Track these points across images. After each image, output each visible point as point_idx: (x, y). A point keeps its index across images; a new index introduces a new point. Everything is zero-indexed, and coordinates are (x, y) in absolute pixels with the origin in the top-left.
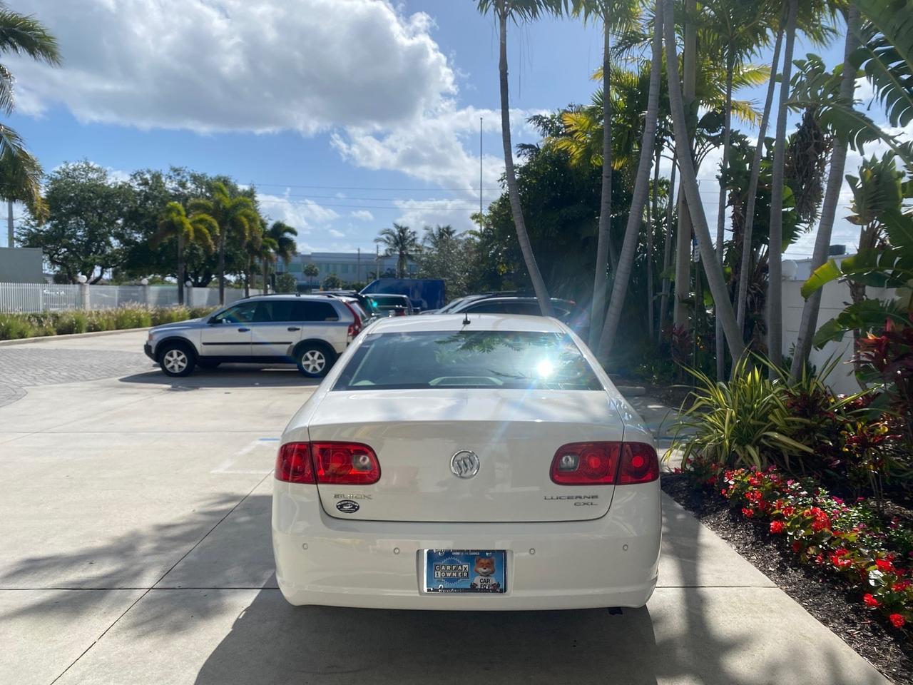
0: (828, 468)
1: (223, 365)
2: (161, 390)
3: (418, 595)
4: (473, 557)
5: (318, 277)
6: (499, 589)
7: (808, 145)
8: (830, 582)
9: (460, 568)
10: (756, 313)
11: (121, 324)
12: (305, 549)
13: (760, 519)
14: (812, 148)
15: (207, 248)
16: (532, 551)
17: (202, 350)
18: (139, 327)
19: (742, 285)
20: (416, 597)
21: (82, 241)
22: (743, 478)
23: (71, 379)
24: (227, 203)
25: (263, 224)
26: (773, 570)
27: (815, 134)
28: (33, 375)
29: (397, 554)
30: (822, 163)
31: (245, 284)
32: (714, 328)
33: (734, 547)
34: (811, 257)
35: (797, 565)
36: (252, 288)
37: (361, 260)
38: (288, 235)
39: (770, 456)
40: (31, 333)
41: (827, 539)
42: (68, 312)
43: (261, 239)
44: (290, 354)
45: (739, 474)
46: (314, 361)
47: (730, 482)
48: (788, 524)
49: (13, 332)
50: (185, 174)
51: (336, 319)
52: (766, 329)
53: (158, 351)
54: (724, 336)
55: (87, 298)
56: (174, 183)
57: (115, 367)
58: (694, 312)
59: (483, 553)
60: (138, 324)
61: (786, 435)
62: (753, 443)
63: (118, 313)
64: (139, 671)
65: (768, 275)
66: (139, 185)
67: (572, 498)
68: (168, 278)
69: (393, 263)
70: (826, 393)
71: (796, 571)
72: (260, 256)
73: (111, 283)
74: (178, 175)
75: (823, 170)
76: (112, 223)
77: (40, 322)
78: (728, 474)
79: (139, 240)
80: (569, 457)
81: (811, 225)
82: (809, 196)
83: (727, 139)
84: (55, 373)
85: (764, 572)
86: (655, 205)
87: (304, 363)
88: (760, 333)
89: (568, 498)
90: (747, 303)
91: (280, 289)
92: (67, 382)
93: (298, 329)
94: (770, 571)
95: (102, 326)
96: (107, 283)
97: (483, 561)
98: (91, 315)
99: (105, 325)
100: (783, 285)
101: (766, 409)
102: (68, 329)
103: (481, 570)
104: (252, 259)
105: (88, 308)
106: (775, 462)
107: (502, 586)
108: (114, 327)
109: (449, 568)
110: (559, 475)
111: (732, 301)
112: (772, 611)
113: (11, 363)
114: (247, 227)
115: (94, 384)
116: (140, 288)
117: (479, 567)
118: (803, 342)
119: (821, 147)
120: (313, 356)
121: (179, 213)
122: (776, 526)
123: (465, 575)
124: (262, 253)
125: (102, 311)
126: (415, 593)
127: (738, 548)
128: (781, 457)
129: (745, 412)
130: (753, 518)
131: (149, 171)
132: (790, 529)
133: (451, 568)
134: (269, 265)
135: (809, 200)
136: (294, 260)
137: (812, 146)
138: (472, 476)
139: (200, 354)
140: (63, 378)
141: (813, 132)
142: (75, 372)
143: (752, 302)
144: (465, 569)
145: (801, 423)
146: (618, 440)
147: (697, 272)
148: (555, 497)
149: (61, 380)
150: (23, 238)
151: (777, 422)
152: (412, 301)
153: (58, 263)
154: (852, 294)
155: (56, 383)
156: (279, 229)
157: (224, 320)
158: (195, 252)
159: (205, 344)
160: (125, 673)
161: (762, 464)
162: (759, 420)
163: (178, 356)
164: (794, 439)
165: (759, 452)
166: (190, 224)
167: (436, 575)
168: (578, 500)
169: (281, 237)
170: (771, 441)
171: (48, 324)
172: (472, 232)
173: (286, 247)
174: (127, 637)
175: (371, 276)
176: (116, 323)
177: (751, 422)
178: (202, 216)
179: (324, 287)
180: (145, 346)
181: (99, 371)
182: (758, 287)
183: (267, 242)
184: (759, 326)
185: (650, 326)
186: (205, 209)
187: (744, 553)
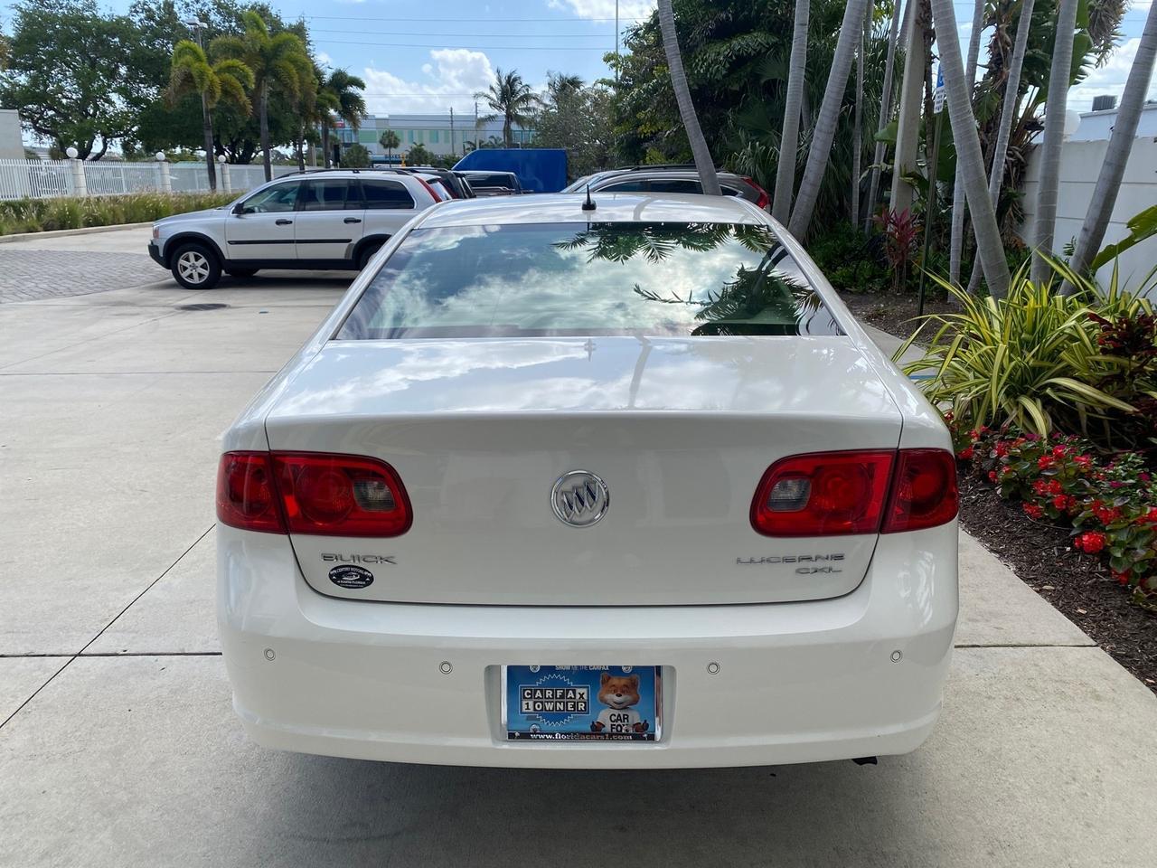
1: (261, 273)
2: (172, 309)
5: (399, 148)
9: (571, 694)
12: (271, 659)
15: (242, 109)
16: (713, 668)
17: (231, 253)
23: (52, 293)
24: (266, 43)
25: (319, 74)
26: (1084, 612)
32: (949, 214)
33: (1013, 568)
35: (1125, 606)
37: (455, 125)
38: (352, 89)
42: (56, 198)
43: (315, 95)
44: (350, 258)
47: (1001, 459)
51: (410, 205)
52: (1025, 215)
53: (170, 252)
56: (191, 14)
61: (1087, 383)
62: (1031, 394)
63: (128, 199)
66: (142, 19)
67: (791, 560)
68: (197, 153)
69: (498, 128)
71: (1125, 616)
72: (317, 119)
73: (120, 159)
76: (112, 74)
77: (18, 213)
78: (999, 447)
79: (152, 98)
80: (789, 482)
81: (1105, 56)
84: (30, 285)
85: (1069, 616)
88: (1015, 222)
89: (785, 560)
92: (45, 297)
93: (360, 221)
94: (1080, 615)
95: (106, 219)
96: (114, 159)
97: (615, 681)
98: (88, 203)
99: (110, 217)
101: (1058, 342)
102: (58, 223)
103: (613, 698)
104: (306, 123)
105: (84, 193)
108: (123, 220)
109: (549, 694)
110: (766, 519)
112: (1098, 698)
114: (296, 78)
115: (81, 300)
116: (155, 166)
117: (608, 692)
118: (1090, 234)
121: (199, 59)
122: (1091, 541)
123: (581, 706)
124: (319, 114)
125: (103, 196)
126: (485, 740)
127: (1020, 569)
128: (1076, 418)
129: (1022, 347)
130: (1040, 519)
132: (1116, 546)
133: (554, 695)
134: (331, 133)
135: (1105, 16)
136: (364, 125)
138: (592, 521)
139: (227, 257)
140: (40, 293)
142: (60, 284)
144: (581, 696)
145: (1110, 364)
148: (758, 559)
149: (37, 296)
151: (1074, 364)
152: (521, 181)
153: (46, 132)
155: (29, 300)
156: (341, 81)
157: (255, 208)
159: (230, 242)
162: (1043, 359)
163: (197, 260)
164: (1100, 389)
165: (1040, 408)
166: (215, 73)
167: (525, 707)
168: (804, 564)
169: (343, 93)
170: (1059, 390)
171: (30, 216)
172: (603, 82)
173: (351, 106)
174: (13, 757)
175: (467, 146)
176: (125, 213)
177: (1031, 363)
178: (230, 62)
179: (405, 162)
180: (149, 246)
181: (92, 281)
182: (1017, 153)
183: (325, 99)
184: (1013, 208)
185: (855, 212)
186: (237, 52)
187: (1031, 579)
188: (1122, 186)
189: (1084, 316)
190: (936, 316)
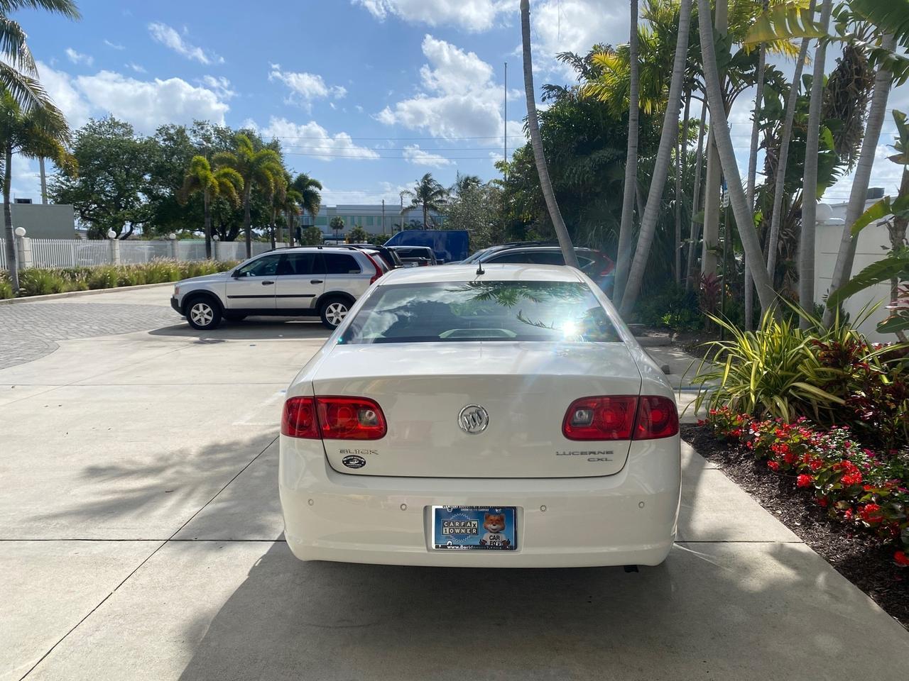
0: (861, 420)
1: (248, 318)
2: (188, 343)
3: (426, 552)
4: (483, 514)
5: (344, 229)
6: (509, 546)
7: (849, 81)
8: (859, 537)
9: (469, 524)
10: (787, 259)
11: (151, 278)
12: (311, 505)
13: (786, 472)
14: (852, 85)
15: (233, 202)
16: (543, 508)
17: (228, 304)
18: (169, 281)
19: (773, 231)
20: (425, 554)
21: (111, 196)
22: (770, 429)
23: (102, 332)
24: (251, 155)
25: (288, 178)
26: (799, 524)
27: (856, 69)
28: (66, 329)
29: (404, 510)
30: (863, 100)
31: (271, 237)
32: (744, 275)
33: (759, 501)
34: (848, 201)
35: (824, 520)
36: (278, 241)
37: (385, 212)
38: (312, 188)
39: (799, 407)
40: (64, 288)
41: (857, 493)
42: (100, 267)
43: (286, 193)
44: (314, 307)
45: (766, 426)
46: (337, 314)
47: (756, 434)
48: (816, 478)
49: (47, 287)
50: (209, 128)
51: (358, 271)
52: (798, 276)
53: (185, 304)
54: (754, 284)
55: (118, 254)
56: (198, 137)
57: (145, 321)
58: (722, 259)
59: (492, 509)
60: (167, 278)
61: (816, 386)
62: (780, 394)
63: (149, 267)
64: (152, 623)
65: (801, 220)
66: (164, 140)
67: (585, 453)
68: (197, 233)
69: (418, 215)
70: (860, 343)
71: (823, 526)
72: (285, 209)
73: (142, 238)
74: (202, 128)
75: (864, 108)
76: (139, 179)
77: (73, 277)
78: (754, 426)
79: (167, 195)
80: (582, 411)
81: (850, 167)
82: (849, 136)
83: (761, 77)
84: (86, 327)
85: (789, 527)
86: (684, 148)
87: (328, 315)
88: (792, 281)
89: (582, 453)
90: (778, 249)
91: (307, 242)
92: (97, 335)
93: (322, 282)
94: (796, 525)
95: (133, 281)
96: (138, 238)
97: (492, 517)
98: (122, 269)
99: (135, 280)
100: (817, 230)
101: (796, 359)
102: (101, 284)
103: (491, 526)
104: (277, 212)
105: (118, 263)
106: (803, 414)
107: (512, 543)
108: (144, 281)
109: (457, 524)
110: (572, 430)
111: (762, 247)
112: (797, 568)
113: (45, 318)
114: (272, 180)
115: (124, 337)
116: (169, 243)
117: (489, 523)
118: (836, 289)
119: (862, 84)
120: (336, 309)
121: (204, 167)
122: (803, 479)
123: (474, 531)
124: (287, 205)
125: (133, 265)
126: (423, 550)
127: (763, 501)
128: (810, 408)
129: (773, 362)
130: (779, 471)
131: (173, 127)
132: (818, 483)
133: (460, 525)
134: (295, 219)
135: (849, 140)
136: (320, 213)
137: (853, 82)
138: (480, 431)
139: (226, 307)
140: (94, 332)
141: (855, 67)
142: (106, 326)
143: (784, 249)
144: (474, 526)
145: (833, 374)
146: (636, 394)
147: (727, 217)
148: (567, 453)
149: (92, 334)
150: (55, 194)
151: (805, 372)
152: (436, 253)
153: (90, 219)
154: (892, 238)
155: (87, 337)
156: (303, 183)
157: (248, 273)
158: (221, 206)
159: (229, 297)
160: (139, 624)
161: (790, 415)
162: (787, 370)
163: (204, 309)
164: (824, 390)
165: (787, 403)
166: (215, 178)
167: (444, 531)
168: (592, 456)
169: (305, 190)
170: (800, 391)
171: (80, 280)
172: (496, 181)
173: (310, 200)
174: (143, 588)
175: (395, 227)
176: (146, 277)
177: (779, 373)
178: (226, 170)
179: (349, 239)
180: (172, 299)
181: (128, 324)
182: (790, 233)
183: (292, 195)
184: (790, 273)
185: (678, 275)
186: (230, 163)
187: (768, 507)
188: (855, 256)
189: (811, 341)
190: (717, 342)
